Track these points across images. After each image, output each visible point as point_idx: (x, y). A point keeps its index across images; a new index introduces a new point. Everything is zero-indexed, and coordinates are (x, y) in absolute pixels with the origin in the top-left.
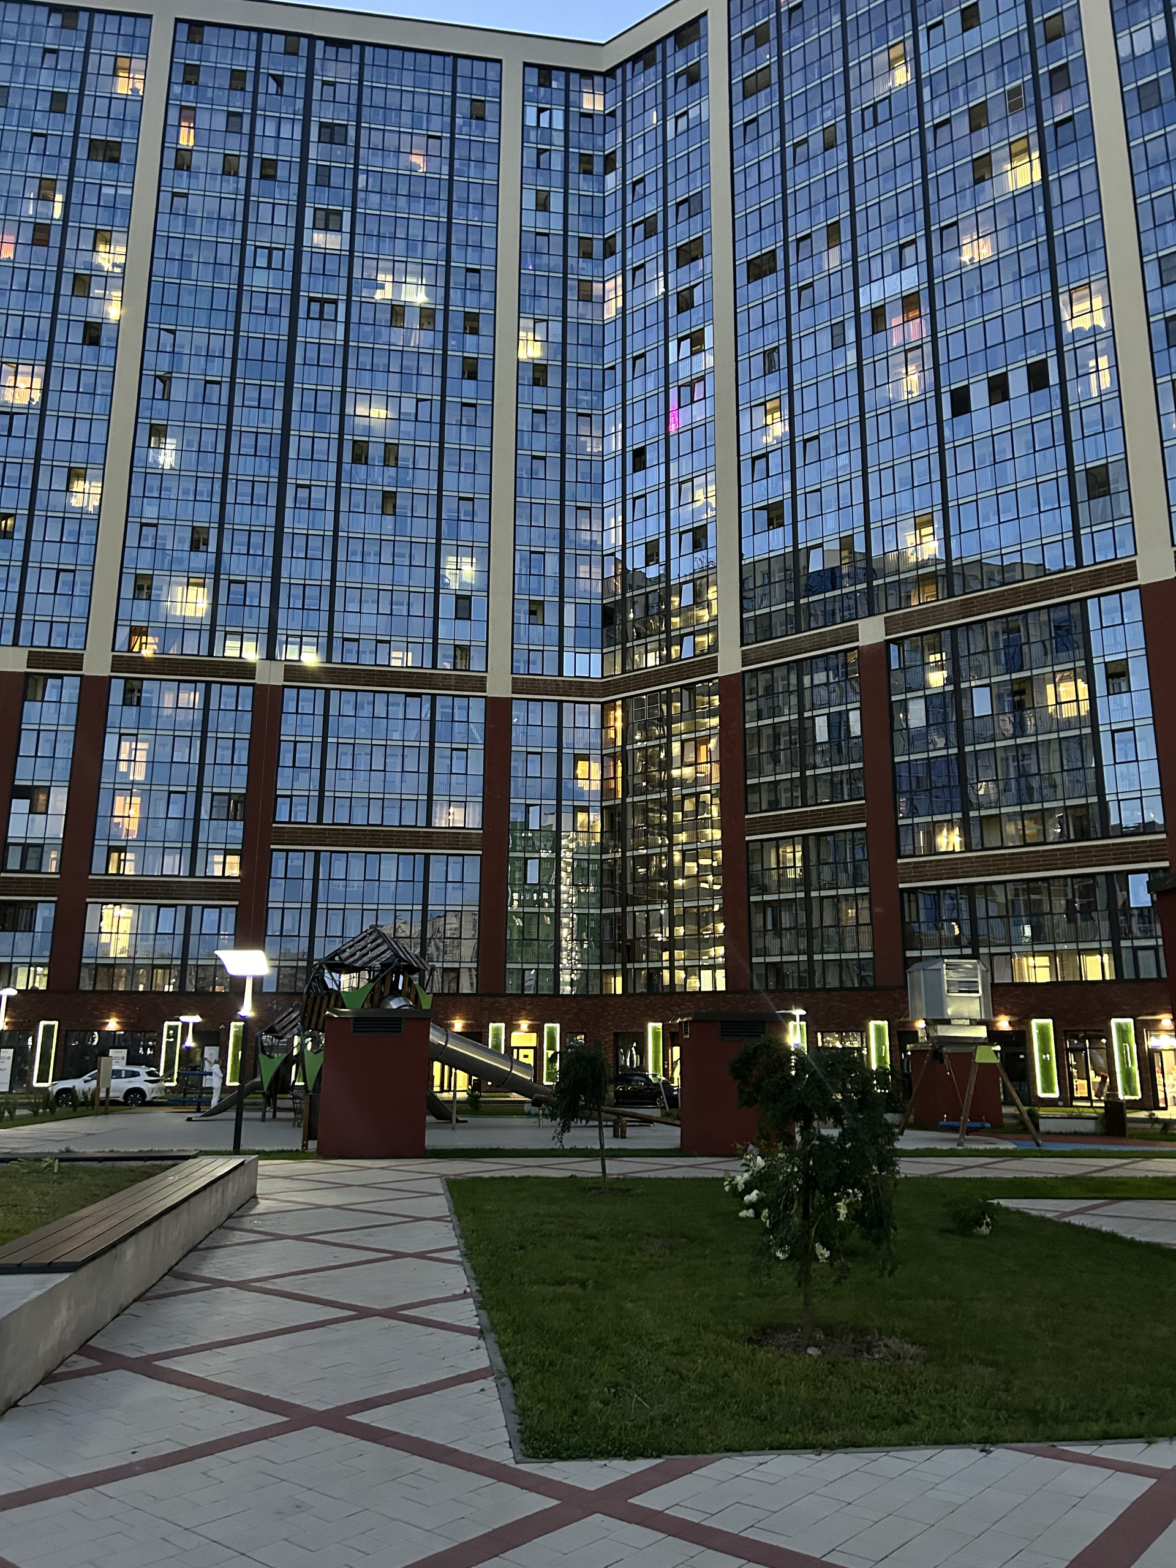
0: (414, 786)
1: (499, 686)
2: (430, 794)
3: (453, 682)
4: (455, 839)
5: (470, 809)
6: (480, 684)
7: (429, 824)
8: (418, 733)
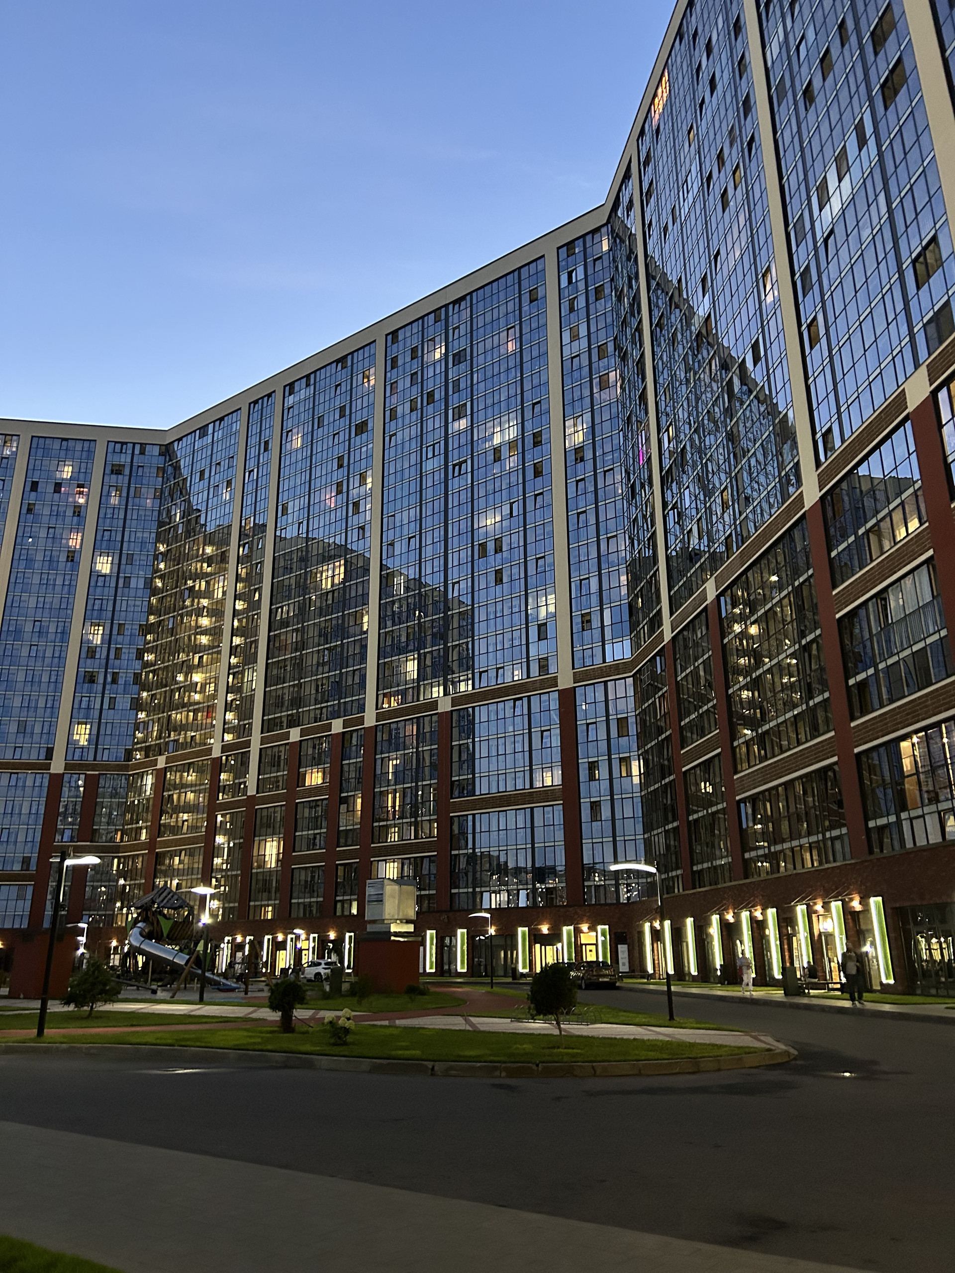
0: (522, 760)
1: (565, 682)
2: (531, 765)
3: (538, 685)
4: (547, 795)
5: (555, 772)
6: (554, 682)
7: (531, 787)
8: (521, 723)
